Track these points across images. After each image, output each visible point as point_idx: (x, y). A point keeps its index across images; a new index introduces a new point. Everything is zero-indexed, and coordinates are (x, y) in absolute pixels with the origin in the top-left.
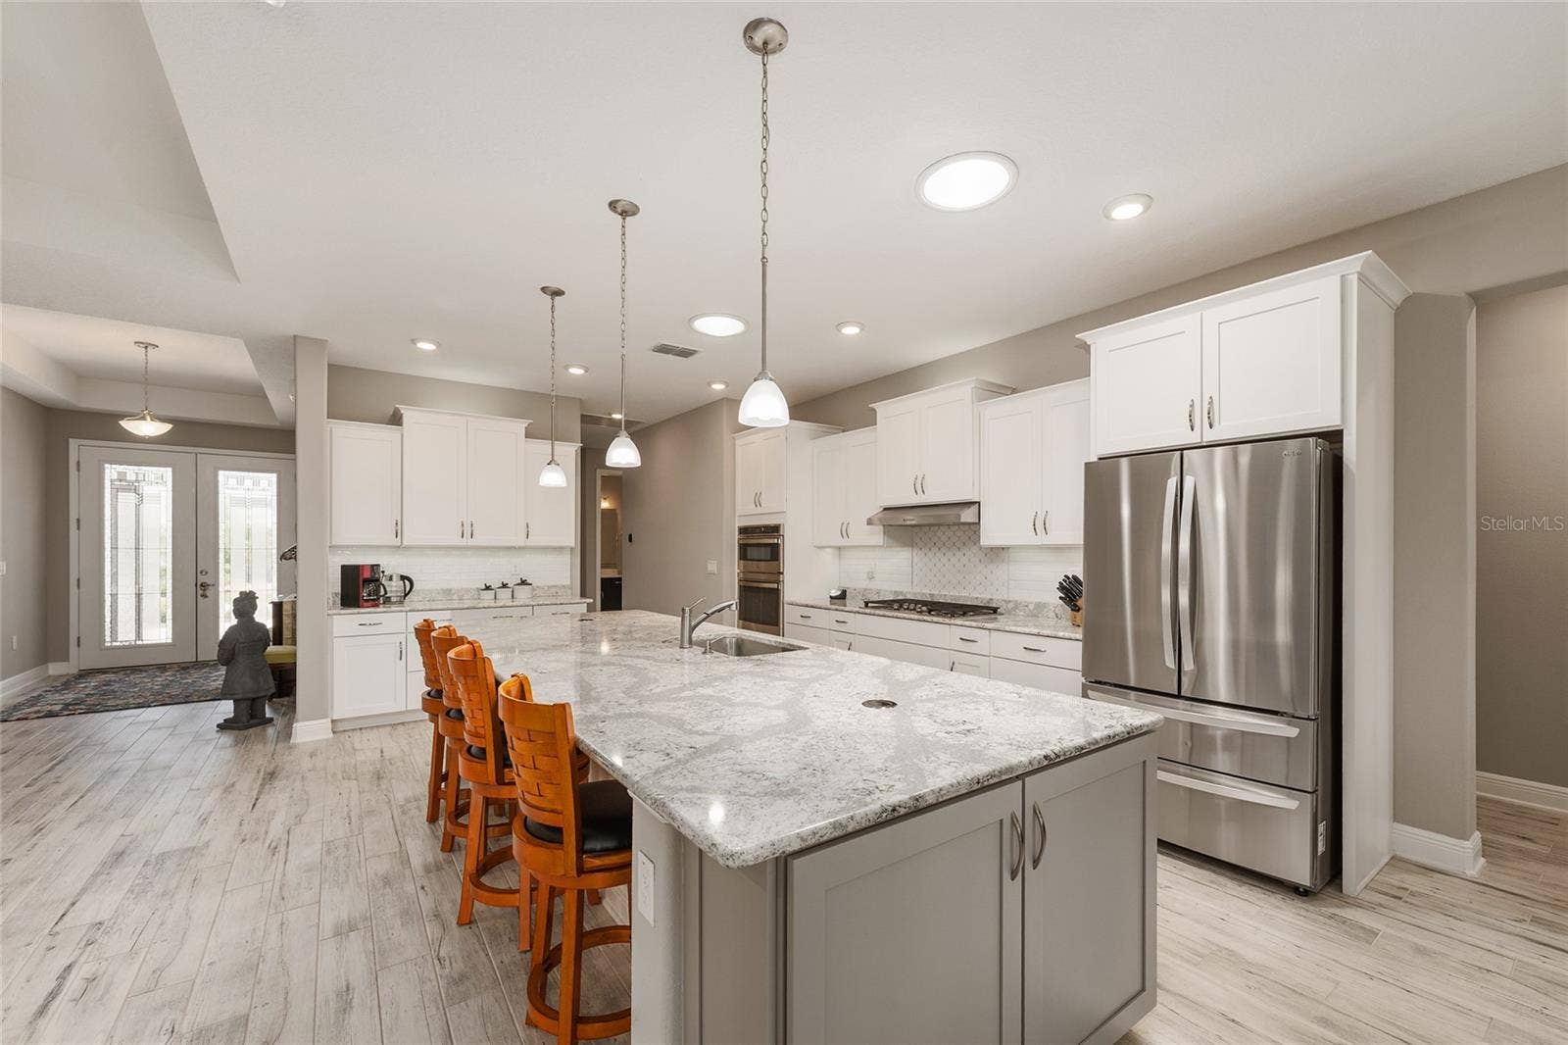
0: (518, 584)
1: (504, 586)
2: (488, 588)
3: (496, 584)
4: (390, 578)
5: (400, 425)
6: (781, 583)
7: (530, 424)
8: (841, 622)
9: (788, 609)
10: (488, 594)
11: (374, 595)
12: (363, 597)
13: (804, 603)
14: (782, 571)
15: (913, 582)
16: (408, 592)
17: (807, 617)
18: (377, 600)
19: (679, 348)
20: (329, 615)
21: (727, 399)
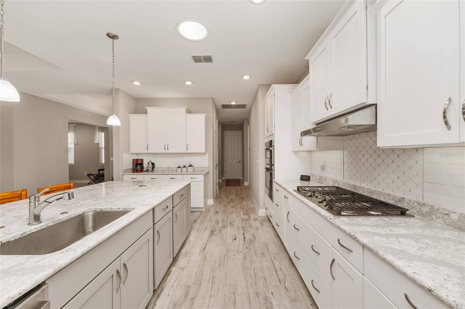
0: (189, 166)
1: (185, 167)
2: (179, 167)
3: (182, 166)
4: (148, 163)
5: (147, 114)
6: (273, 170)
7: (187, 108)
8: (286, 198)
9: (274, 184)
10: (179, 169)
11: (140, 169)
12: (136, 169)
13: (278, 182)
14: (273, 164)
15: (344, 175)
16: (153, 168)
17: (278, 190)
18: (142, 170)
19: (202, 56)
20: (123, 175)
21: (260, 84)
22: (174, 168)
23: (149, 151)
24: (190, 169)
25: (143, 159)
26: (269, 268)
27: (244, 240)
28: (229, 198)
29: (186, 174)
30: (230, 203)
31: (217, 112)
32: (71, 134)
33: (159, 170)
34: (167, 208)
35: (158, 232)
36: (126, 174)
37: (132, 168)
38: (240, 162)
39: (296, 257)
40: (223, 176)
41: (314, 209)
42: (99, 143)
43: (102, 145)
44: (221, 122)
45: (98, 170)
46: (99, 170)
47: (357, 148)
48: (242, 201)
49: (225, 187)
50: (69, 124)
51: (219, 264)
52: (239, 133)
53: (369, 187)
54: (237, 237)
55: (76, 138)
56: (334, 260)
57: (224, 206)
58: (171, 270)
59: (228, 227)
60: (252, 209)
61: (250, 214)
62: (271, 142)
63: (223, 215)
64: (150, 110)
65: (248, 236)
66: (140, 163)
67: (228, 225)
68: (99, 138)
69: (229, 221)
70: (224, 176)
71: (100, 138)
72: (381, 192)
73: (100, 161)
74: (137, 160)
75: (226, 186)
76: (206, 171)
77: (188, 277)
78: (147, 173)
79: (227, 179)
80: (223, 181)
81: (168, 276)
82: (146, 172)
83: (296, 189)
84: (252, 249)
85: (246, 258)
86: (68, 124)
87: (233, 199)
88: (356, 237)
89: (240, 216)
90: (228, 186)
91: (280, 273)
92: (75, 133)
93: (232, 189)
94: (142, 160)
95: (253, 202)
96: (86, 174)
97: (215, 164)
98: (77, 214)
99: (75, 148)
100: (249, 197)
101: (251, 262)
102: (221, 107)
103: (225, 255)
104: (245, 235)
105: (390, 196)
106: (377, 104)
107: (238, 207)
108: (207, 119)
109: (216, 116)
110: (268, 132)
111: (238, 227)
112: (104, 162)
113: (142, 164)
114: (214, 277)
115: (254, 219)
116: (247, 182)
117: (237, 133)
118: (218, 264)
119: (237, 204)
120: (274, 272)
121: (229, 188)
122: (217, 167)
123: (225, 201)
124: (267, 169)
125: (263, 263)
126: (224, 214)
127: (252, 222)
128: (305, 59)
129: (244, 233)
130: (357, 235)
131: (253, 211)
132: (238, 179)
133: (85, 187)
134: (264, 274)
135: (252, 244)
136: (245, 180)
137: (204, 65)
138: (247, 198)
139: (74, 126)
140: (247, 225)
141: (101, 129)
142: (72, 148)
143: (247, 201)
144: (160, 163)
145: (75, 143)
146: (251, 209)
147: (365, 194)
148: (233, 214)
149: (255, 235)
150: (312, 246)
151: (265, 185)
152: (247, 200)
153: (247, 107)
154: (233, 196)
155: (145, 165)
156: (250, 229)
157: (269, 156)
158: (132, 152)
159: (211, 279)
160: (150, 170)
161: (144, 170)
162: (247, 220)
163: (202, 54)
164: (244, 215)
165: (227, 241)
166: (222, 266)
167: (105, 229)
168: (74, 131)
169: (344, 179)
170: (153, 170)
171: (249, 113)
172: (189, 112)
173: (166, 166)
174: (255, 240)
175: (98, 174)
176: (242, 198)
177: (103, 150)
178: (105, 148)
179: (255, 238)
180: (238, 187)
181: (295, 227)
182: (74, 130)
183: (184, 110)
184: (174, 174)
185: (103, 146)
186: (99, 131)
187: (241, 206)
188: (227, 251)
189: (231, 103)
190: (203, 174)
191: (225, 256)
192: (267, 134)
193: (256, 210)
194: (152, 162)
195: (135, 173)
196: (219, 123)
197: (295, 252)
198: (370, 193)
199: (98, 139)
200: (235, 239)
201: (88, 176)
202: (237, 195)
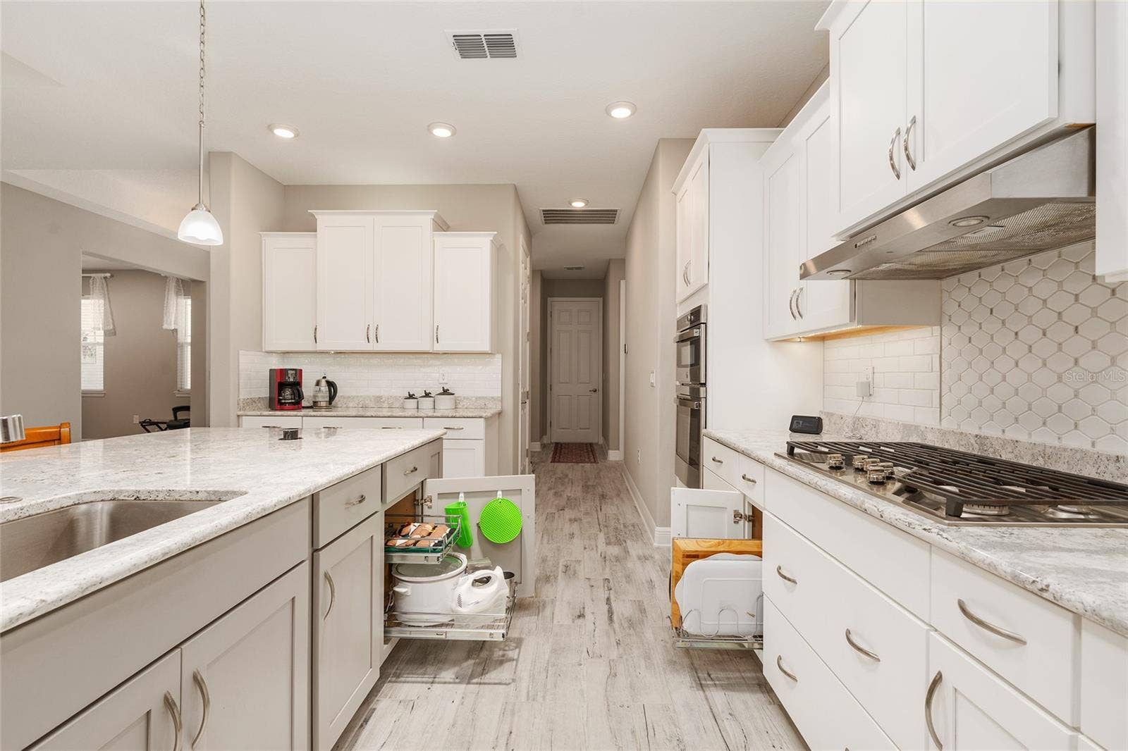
0: (440, 394)
1: (427, 395)
2: (411, 397)
3: (419, 392)
4: (318, 383)
5: (316, 231)
6: (703, 400)
7: (436, 215)
8: (749, 480)
9: (706, 444)
10: (412, 403)
11: (292, 399)
12: (279, 400)
13: (719, 435)
14: (703, 381)
15: (942, 406)
16: (332, 398)
17: (719, 461)
18: (297, 404)
19: (482, 37)
20: (238, 416)
21: (663, 139)
22: (396, 398)
23: (320, 347)
24: (445, 403)
25: (301, 370)
26: (692, 710)
27: (611, 619)
28: (561, 495)
29: (430, 414)
30: (566, 510)
31: (530, 234)
32: (97, 300)
33: (351, 405)
34: (360, 502)
35: (327, 577)
36: (249, 413)
37: (268, 395)
38: (595, 391)
39: (785, 672)
40: (543, 432)
41: (859, 503)
42: (175, 331)
43: (186, 335)
44: (541, 271)
45: (173, 409)
46: (176, 410)
47: (991, 313)
48: (601, 504)
49: (550, 466)
50: (84, 271)
51: (528, 693)
52: (592, 304)
53: (1036, 439)
54: (586, 609)
55: (110, 313)
56: (938, 680)
57: (547, 519)
58: (375, 709)
59: (559, 578)
60: (633, 526)
61: (628, 541)
62: (696, 313)
63: (542, 544)
64: (325, 219)
65: (623, 608)
66: (292, 380)
67: (560, 572)
68: (177, 313)
69: (562, 562)
70: (546, 435)
71: (180, 314)
72: (1085, 453)
73: (179, 383)
74: (283, 372)
75: (553, 461)
76: (494, 408)
77: (428, 732)
78: (314, 411)
79: (557, 444)
80: (544, 446)
81: (362, 726)
82: (312, 410)
83: (784, 450)
84: (635, 646)
85: (616, 675)
86: (83, 273)
87: (575, 499)
88: (1048, 586)
89: (595, 549)
90: (559, 462)
91: (728, 725)
92: (107, 299)
93: (574, 471)
94: (299, 373)
95: (635, 507)
96: (136, 420)
97: (521, 391)
98: (52, 507)
99: (105, 345)
100: (621, 492)
101: (632, 687)
102: (539, 218)
103: (548, 663)
104: (613, 604)
105: (1122, 464)
106: (1095, 124)
107: (589, 522)
108: (498, 249)
109: (525, 246)
110: (687, 281)
111: (589, 579)
112: (189, 386)
113: (297, 385)
114: (511, 733)
115: (639, 558)
116: (619, 449)
117: (588, 305)
118: (526, 691)
119: (587, 514)
120: (709, 722)
121: (561, 467)
122: (527, 401)
123: (550, 504)
124: (682, 401)
125: (670, 693)
126: (545, 541)
127: (632, 564)
128: (815, 29)
129: (608, 599)
130: (1050, 580)
131: (637, 532)
132: (590, 442)
133: (109, 439)
134: (675, 725)
135: (634, 630)
136: (611, 443)
137: (488, 66)
138: (618, 495)
139: (105, 278)
140: (620, 574)
141: (183, 286)
142: (98, 344)
143: (617, 505)
144: (352, 382)
145: (106, 329)
146: (631, 528)
147: (1025, 461)
148: (575, 540)
149: (645, 603)
150: (848, 633)
151: (675, 452)
152: (616, 501)
153: (621, 219)
154: (574, 491)
155: (308, 389)
156: (627, 585)
157: (687, 358)
158: (267, 349)
159: (502, 741)
160: (323, 404)
161: (304, 403)
162: (617, 559)
163: (482, 29)
164: (608, 543)
165: (555, 622)
166: (540, 699)
167: (125, 546)
168: (104, 293)
169: (940, 420)
170: (330, 403)
171: (626, 238)
172: (442, 225)
173: (373, 392)
174: (643, 621)
175: (171, 421)
176: (603, 497)
177: (188, 351)
178: (192, 344)
179: (645, 612)
180: (589, 464)
181: (780, 573)
182: (103, 289)
183: (425, 220)
184: (394, 415)
185: (189, 340)
186: (177, 294)
187: (600, 520)
188: (554, 651)
189: (570, 204)
190: (484, 415)
191: (550, 668)
192: (682, 291)
193: (646, 531)
194: (329, 378)
195: (276, 410)
196: (534, 272)
197: (780, 658)
198: (1040, 458)
199: (173, 316)
200: (581, 616)
201: (144, 427)
202: (588, 487)
